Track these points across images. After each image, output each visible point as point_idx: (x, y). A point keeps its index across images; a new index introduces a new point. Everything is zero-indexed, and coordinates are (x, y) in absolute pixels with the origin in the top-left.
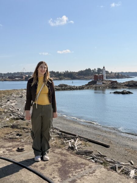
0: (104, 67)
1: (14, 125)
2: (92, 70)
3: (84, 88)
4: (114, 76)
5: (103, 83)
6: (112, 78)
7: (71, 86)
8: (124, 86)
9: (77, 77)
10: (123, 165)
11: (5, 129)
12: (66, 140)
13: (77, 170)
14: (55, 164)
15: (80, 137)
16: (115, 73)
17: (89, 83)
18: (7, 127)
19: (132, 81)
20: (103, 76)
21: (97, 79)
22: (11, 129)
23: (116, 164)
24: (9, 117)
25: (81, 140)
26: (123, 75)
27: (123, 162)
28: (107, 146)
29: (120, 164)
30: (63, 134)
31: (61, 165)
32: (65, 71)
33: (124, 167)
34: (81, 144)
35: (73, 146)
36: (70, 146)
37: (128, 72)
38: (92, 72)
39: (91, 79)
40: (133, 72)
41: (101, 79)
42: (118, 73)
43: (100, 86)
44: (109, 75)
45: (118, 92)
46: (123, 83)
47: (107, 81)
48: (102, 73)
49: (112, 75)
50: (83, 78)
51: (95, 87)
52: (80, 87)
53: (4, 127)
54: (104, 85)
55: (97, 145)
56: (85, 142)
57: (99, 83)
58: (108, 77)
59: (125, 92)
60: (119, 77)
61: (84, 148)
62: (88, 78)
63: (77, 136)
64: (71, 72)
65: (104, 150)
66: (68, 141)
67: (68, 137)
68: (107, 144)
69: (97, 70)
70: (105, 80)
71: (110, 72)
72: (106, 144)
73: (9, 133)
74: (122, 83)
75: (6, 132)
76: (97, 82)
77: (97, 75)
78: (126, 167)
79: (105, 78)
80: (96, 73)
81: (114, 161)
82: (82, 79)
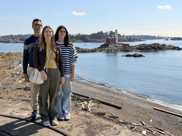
0: (116, 30)
1: (26, 87)
2: (104, 33)
3: (96, 51)
4: (126, 39)
5: (115, 46)
6: (124, 41)
7: (84, 49)
8: (136, 49)
9: (89, 39)
10: (135, 125)
11: (18, 91)
12: (79, 102)
13: (103, 131)
14: (81, 126)
15: (93, 99)
16: (127, 36)
17: (101, 46)
18: (19, 89)
19: (144, 44)
20: (115, 39)
21: (110, 42)
22: (24, 91)
23: (128, 125)
24: (21, 79)
25: (94, 102)
26: (135, 38)
27: (135, 123)
28: (119, 108)
29: (132, 125)
30: (77, 96)
31: (87, 127)
32: (78, 34)
33: (136, 127)
34: (94, 106)
35: (86, 108)
36: (84, 108)
37: (139, 35)
38: (104, 35)
39: (103, 42)
40: (144, 36)
41: (114, 42)
42: (130, 37)
43: (112, 49)
44: (121, 38)
45: (130, 55)
46: (135, 46)
47: (119, 44)
48: (114, 36)
49: (124, 38)
50: (95, 40)
51: (107, 50)
52: (92, 49)
53: (17, 89)
54: (116, 48)
55: (110, 106)
56: (98, 104)
57: (111, 46)
58: (120, 40)
59: (136, 55)
60: (131, 40)
61: (97, 109)
62: (100, 41)
63: (90, 98)
64: (84, 34)
65: (117, 112)
66: (81, 103)
67: (81, 99)
68: (120, 106)
69: (109, 32)
70: (117, 43)
71: (122, 35)
72: (118, 106)
73: (22, 95)
74: (133, 46)
75: (19, 94)
76: (110, 45)
77: (109, 38)
78: (138, 127)
79: (117, 41)
80: (108, 36)
81: (127, 122)
82: (94, 42)
